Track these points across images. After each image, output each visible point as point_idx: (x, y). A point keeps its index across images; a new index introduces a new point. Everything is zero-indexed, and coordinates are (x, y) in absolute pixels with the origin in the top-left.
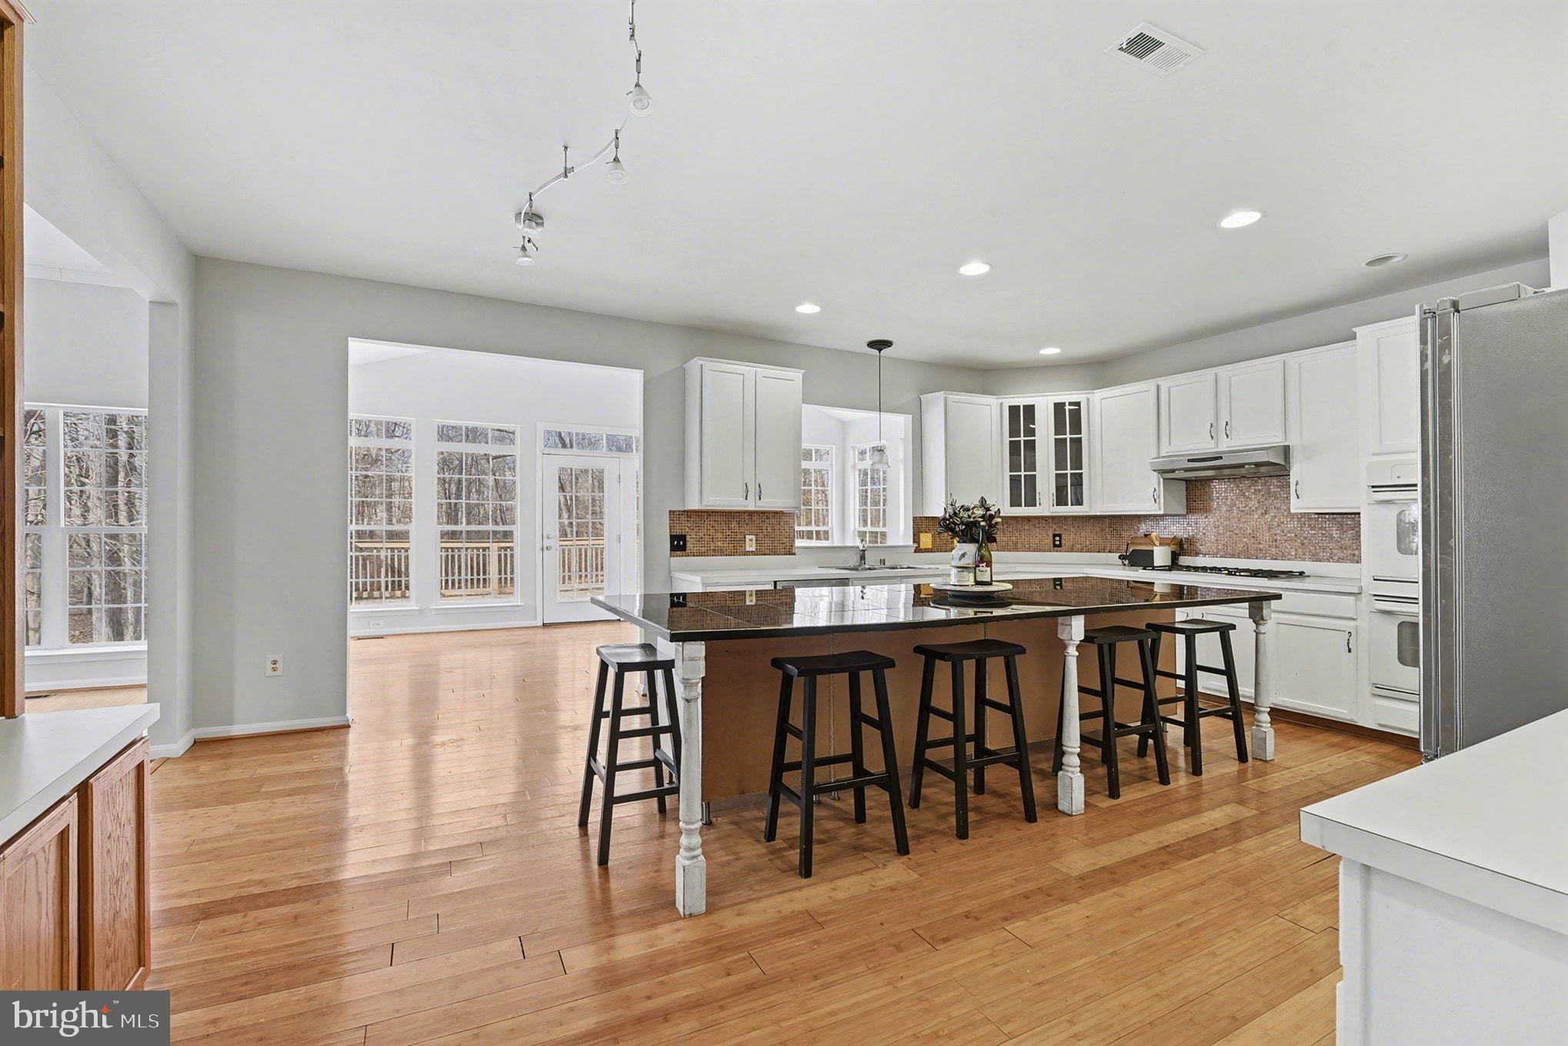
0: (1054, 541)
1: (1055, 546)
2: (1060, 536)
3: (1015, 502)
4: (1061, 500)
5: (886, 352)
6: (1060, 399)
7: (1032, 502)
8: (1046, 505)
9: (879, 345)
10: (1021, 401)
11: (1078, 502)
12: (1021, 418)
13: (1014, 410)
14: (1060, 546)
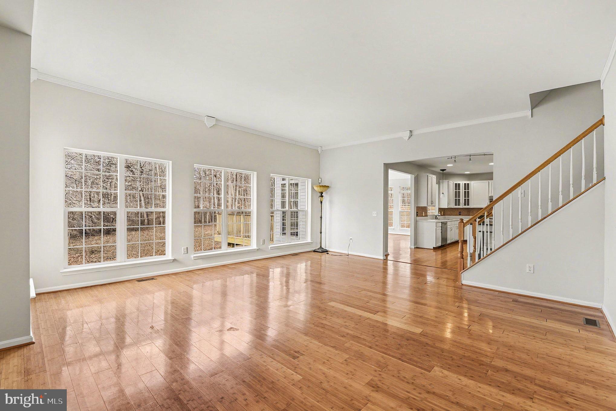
0: (459, 213)
1: (459, 214)
2: (461, 212)
3: (456, 205)
4: (465, 205)
5: (444, 171)
6: (465, 182)
7: (459, 205)
8: (462, 206)
9: (443, 170)
10: (458, 182)
11: (468, 205)
12: (457, 186)
13: (456, 184)
14: (461, 214)
